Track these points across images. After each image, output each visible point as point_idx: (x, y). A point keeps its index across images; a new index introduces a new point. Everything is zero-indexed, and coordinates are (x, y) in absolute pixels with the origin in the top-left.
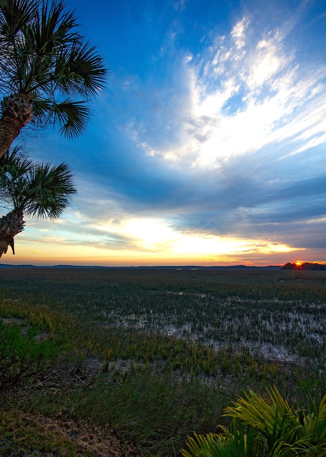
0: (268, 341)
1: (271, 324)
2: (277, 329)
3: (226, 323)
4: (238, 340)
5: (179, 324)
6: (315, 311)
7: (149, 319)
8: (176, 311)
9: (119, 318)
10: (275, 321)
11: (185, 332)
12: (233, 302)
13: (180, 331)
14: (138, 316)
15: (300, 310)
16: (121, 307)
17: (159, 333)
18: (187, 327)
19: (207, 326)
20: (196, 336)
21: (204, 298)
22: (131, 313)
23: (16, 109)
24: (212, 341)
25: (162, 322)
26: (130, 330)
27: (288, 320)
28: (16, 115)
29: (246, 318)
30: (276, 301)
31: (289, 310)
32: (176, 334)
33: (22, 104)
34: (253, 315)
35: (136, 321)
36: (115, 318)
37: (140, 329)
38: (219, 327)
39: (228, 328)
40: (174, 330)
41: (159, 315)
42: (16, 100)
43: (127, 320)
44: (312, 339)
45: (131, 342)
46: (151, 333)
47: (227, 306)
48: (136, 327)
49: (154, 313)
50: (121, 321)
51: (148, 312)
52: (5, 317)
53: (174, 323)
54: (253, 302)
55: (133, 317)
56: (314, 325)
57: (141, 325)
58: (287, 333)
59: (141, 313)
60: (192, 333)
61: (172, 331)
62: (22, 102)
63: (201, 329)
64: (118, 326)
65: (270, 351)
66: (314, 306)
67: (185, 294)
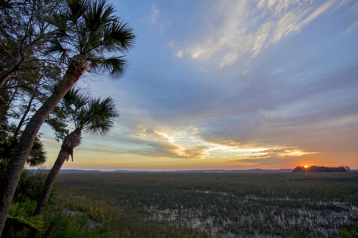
0: (279, 234)
1: (282, 220)
2: (287, 224)
3: (243, 218)
4: (253, 233)
5: (204, 218)
6: (322, 208)
7: (179, 213)
8: (201, 206)
9: (156, 212)
10: (286, 217)
11: (207, 224)
12: (250, 200)
13: (204, 224)
14: (172, 211)
15: (309, 207)
16: (158, 203)
17: (186, 225)
18: (210, 221)
19: (226, 220)
20: (216, 228)
21: (226, 196)
22: (166, 208)
23: (77, 65)
25: (190, 216)
26: (163, 223)
27: (297, 216)
28: (77, 68)
29: (260, 214)
30: (288, 199)
31: (299, 207)
32: (201, 226)
33: (81, 61)
34: (266, 211)
35: (169, 215)
36: (153, 212)
37: (171, 222)
38: (236, 221)
39: (245, 222)
40: (199, 223)
41: (188, 210)
42: (77, 59)
43: (162, 214)
44: (318, 233)
45: (162, 233)
46: (180, 226)
47: (244, 203)
48: (169, 220)
49: (184, 208)
50: (157, 215)
51: (180, 208)
53: (199, 217)
54: (267, 200)
55: (167, 211)
56: (320, 220)
57: (173, 218)
58: (296, 227)
59: (174, 208)
60: (213, 226)
61: (197, 224)
62: (81, 59)
63: (221, 223)
64: (154, 219)
66: (321, 203)
67: (211, 192)
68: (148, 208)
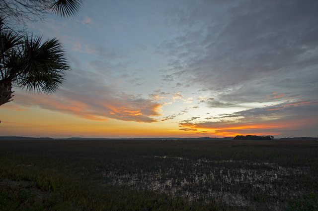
0: (228, 190)
1: (228, 178)
2: (233, 181)
3: (197, 178)
4: (207, 191)
5: (163, 180)
6: (257, 168)
7: (139, 177)
8: (160, 170)
9: (116, 177)
10: (231, 176)
11: (167, 186)
12: (202, 162)
13: (163, 186)
14: (131, 175)
15: (247, 167)
16: (118, 169)
17: (146, 188)
18: (169, 183)
19: (184, 182)
20: (175, 189)
21: (181, 160)
22: (126, 173)
24: (187, 193)
25: (150, 179)
26: (123, 187)
27: (240, 175)
29: (211, 174)
30: (231, 161)
31: (240, 167)
32: (160, 188)
34: (216, 171)
35: (129, 180)
36: (113, 178)
37: (131, 186)
38: (192, 181)
39: (199, 181)
40: (159, 185)
41: (148, 174)
43: (122, 179)
44: (258, 188)
45: (122, 198)
46: (141, 189)
47: (198, 165)
48: (129, 184)
49: (144, 172)
50: (117, 180)
51: (139, 172)
52: (15, 180)
53: (159, 180)
54: (216, 162)
55: (127, 176)
56: (257, 177)
57: (133, 182)
58: (241, 184)
59: (134, 173)
60: (172, 187)
61: (157, 186)
63: (179, 184)
64: (114, 184)
65: (230, 199)
66: (256, 164)
67: (168, 157)
68: (107, 174)
